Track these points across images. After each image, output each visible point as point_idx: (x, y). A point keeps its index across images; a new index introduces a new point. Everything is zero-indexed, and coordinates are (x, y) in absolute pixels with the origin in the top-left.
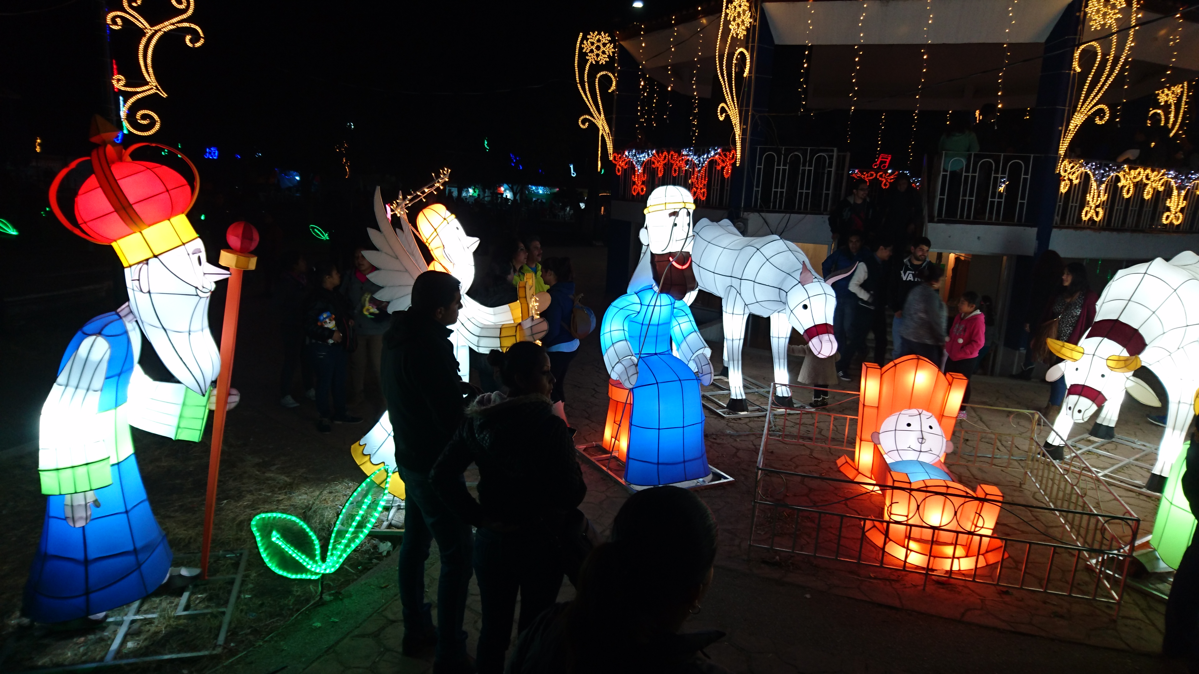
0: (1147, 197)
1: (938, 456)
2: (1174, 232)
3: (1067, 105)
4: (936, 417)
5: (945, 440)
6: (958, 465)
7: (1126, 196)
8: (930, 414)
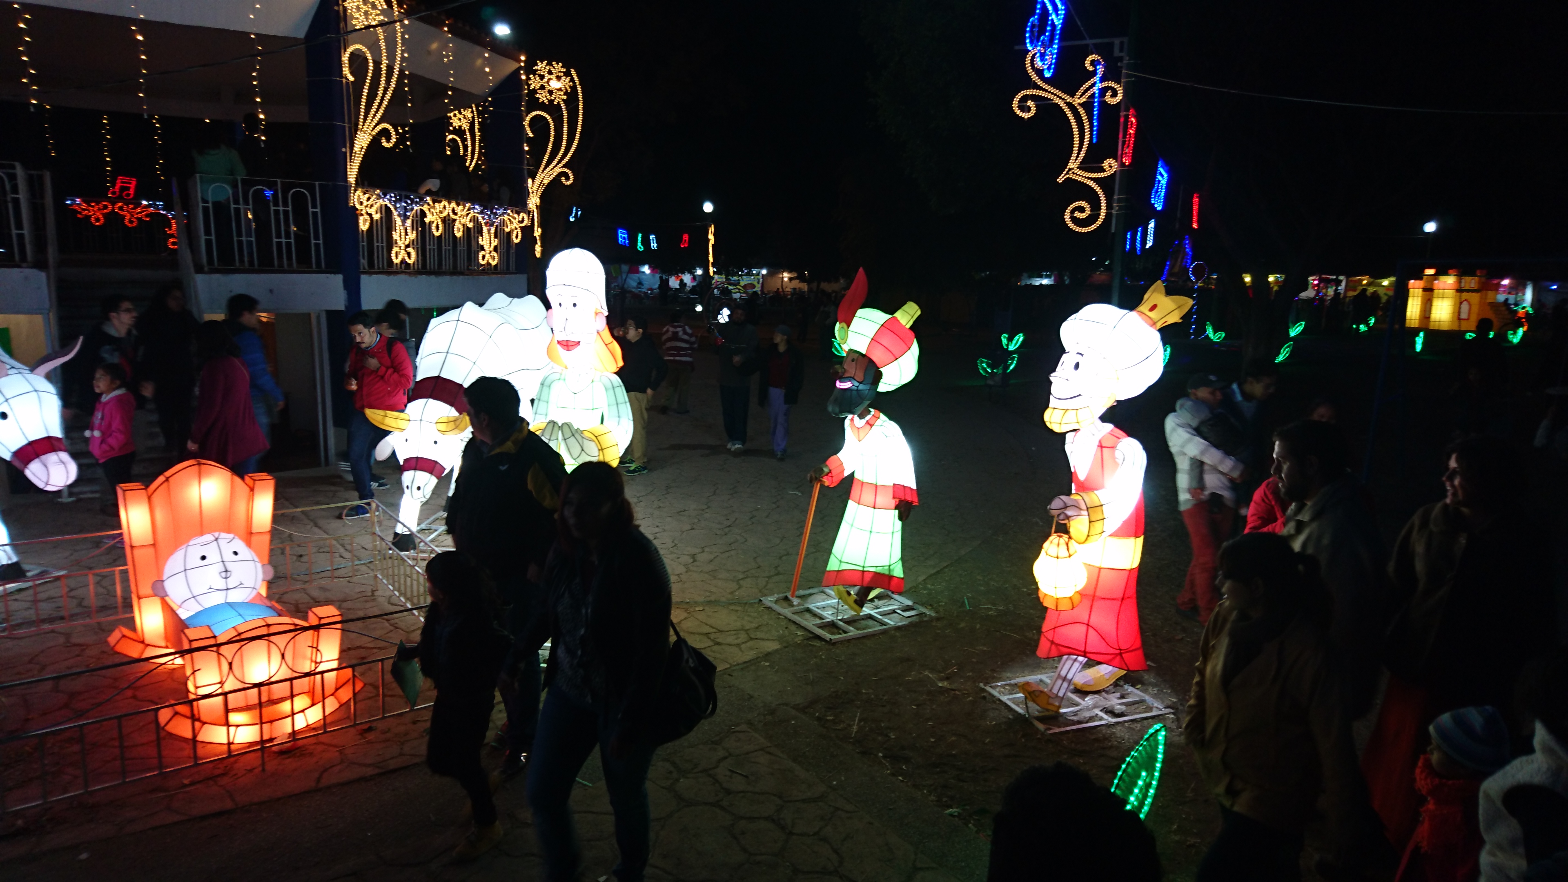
0: (459, 234)
1: (254, 588)
2: (493, 273)
3: (346, 121)
4: (241, 538)
5: (259, 565)
6: (290, 591)
7: (437, 234)
8: (231, 536)
